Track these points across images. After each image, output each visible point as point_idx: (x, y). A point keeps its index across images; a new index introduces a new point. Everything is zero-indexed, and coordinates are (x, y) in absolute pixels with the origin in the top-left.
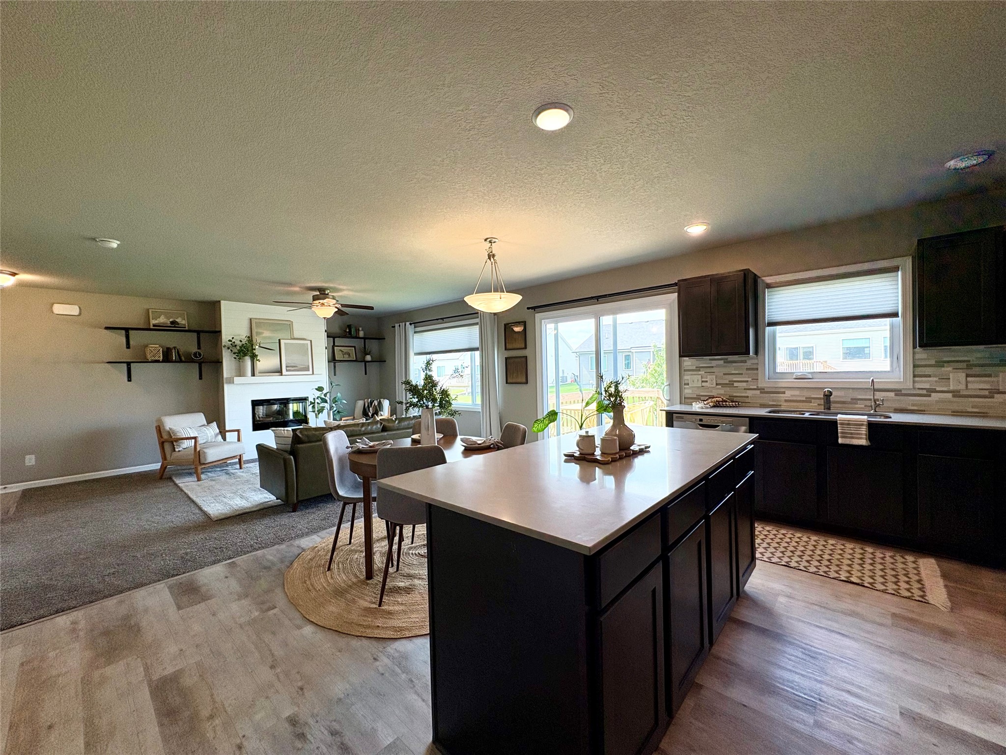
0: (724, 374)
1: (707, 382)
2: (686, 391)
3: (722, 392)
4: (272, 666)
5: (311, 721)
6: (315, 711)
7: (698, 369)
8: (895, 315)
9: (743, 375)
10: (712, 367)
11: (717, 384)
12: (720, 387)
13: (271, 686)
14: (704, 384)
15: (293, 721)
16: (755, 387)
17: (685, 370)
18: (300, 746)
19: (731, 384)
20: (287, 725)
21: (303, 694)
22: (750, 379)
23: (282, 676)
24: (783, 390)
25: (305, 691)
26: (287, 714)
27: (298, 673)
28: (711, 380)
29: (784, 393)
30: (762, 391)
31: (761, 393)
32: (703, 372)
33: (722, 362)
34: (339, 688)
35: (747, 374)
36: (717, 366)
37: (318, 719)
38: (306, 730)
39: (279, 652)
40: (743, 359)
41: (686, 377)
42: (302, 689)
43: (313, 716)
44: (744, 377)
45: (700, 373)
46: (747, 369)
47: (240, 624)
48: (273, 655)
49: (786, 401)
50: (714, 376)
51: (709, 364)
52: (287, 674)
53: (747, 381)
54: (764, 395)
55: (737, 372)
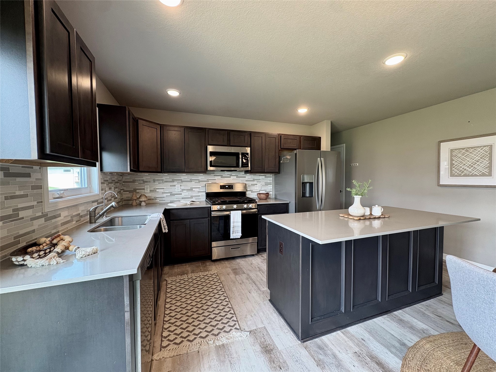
16: (40, 214)
24: (59, 212)
29: (59, 215)
30: (47, 217)
31: (46, 220)
49: (62, 225)
54: (48, 223)
55: (22, 193)
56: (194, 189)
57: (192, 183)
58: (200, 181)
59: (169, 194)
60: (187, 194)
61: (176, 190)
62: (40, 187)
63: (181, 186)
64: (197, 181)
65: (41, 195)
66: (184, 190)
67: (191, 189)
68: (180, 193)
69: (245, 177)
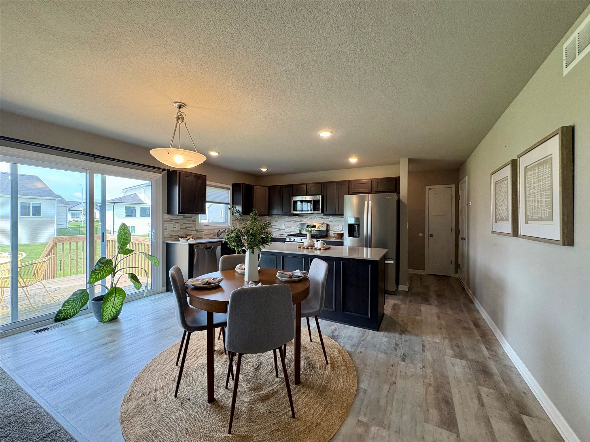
0: (183, 223)
1: (176, 227)
2: (165, 233)
3: (182, 233)
4: (394, 383)
5: (399, 355)
6: (395, 356)
7: (172, 220)
8: (229, 204)
9: (191, 224)
10: (178, 220)
11: (181, 229)
12: (181, 230)
13: (401, 376)
14: (175, 229)
15: (404, 360)
16: (195, 230)
17: (165, 221)
18: (407, 354)
19: (186, 229)
20: (406, 360)
21: (393, 363)
22: (193, 226)
23: (394, 376)
24: (203, 230)
25: (392, 364)
26: (403, 363)
27: (388, 371)
28: (178, 226)
29: (204, 231)
30: (197, 231)
31: (197, 232)
32: (174, 222)
33: (182, 217)
34: (382, 356)
35: (192, 223)
36: (181, 219)
37: (396, 354)
38: (402, 355)
39: (386, 387)
40: (191, 216)
41: (165, 225)
42: (392, 365)
43: (397, 356)
44: (191, 225)
45: (172, 223)
46: (192, 221)
47: (389, 430)
48: (389, 389)
49: (204, 235)
50: (179, 225)
51: (176, 218)
52: (392, 375)
53: (192, 227)
54: (198, 233)
55: (188, 222)
56: (292, 227)
57: (291, 222)
58: (296, 221)
59: (278, 230)
60: (288, 230)
61: (282, 227)
62: (195, 221)
63: (284, 224)
64: (294, 221)
65: (195, 224)
66: (286, 227)
67: (290, 227)
68: (284, 229)
69: (329, 219)
